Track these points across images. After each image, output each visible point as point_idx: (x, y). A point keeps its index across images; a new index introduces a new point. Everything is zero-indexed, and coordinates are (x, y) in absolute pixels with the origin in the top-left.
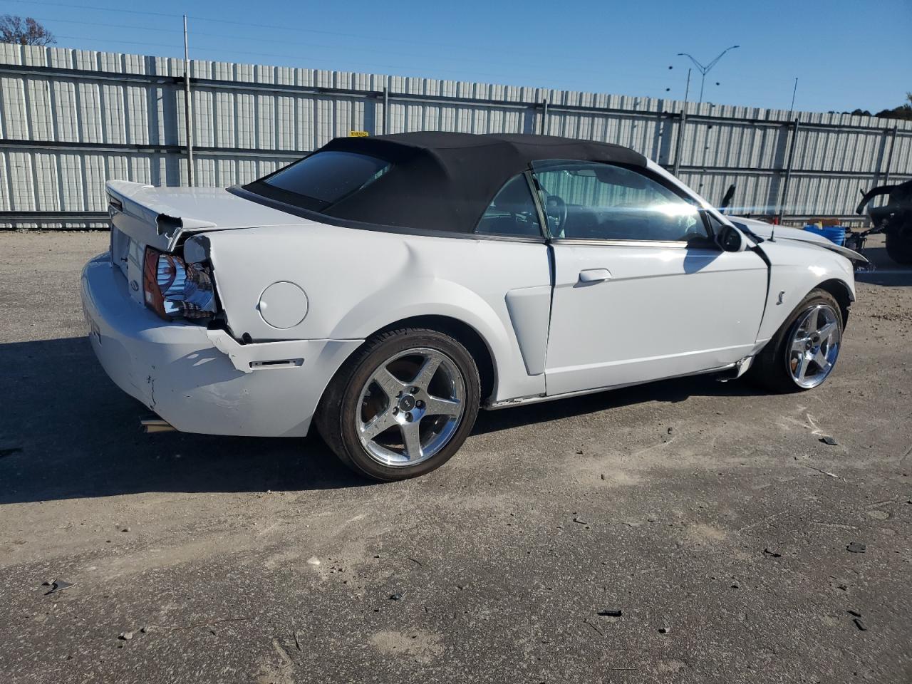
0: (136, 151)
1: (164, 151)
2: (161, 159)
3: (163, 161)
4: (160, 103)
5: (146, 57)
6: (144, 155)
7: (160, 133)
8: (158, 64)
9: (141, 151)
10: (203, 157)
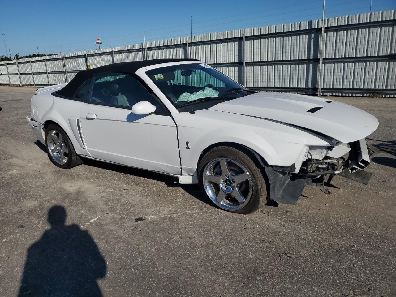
0: (301, 62)
1: (312, 61)
2: (310, 65)
3: (311, 65)
4: (312, 40)
5: (309, 21)
6: (304, 64)
7: (311, 54)
8: (313, 23)
9: (303, 62)
10: (328, 63)
